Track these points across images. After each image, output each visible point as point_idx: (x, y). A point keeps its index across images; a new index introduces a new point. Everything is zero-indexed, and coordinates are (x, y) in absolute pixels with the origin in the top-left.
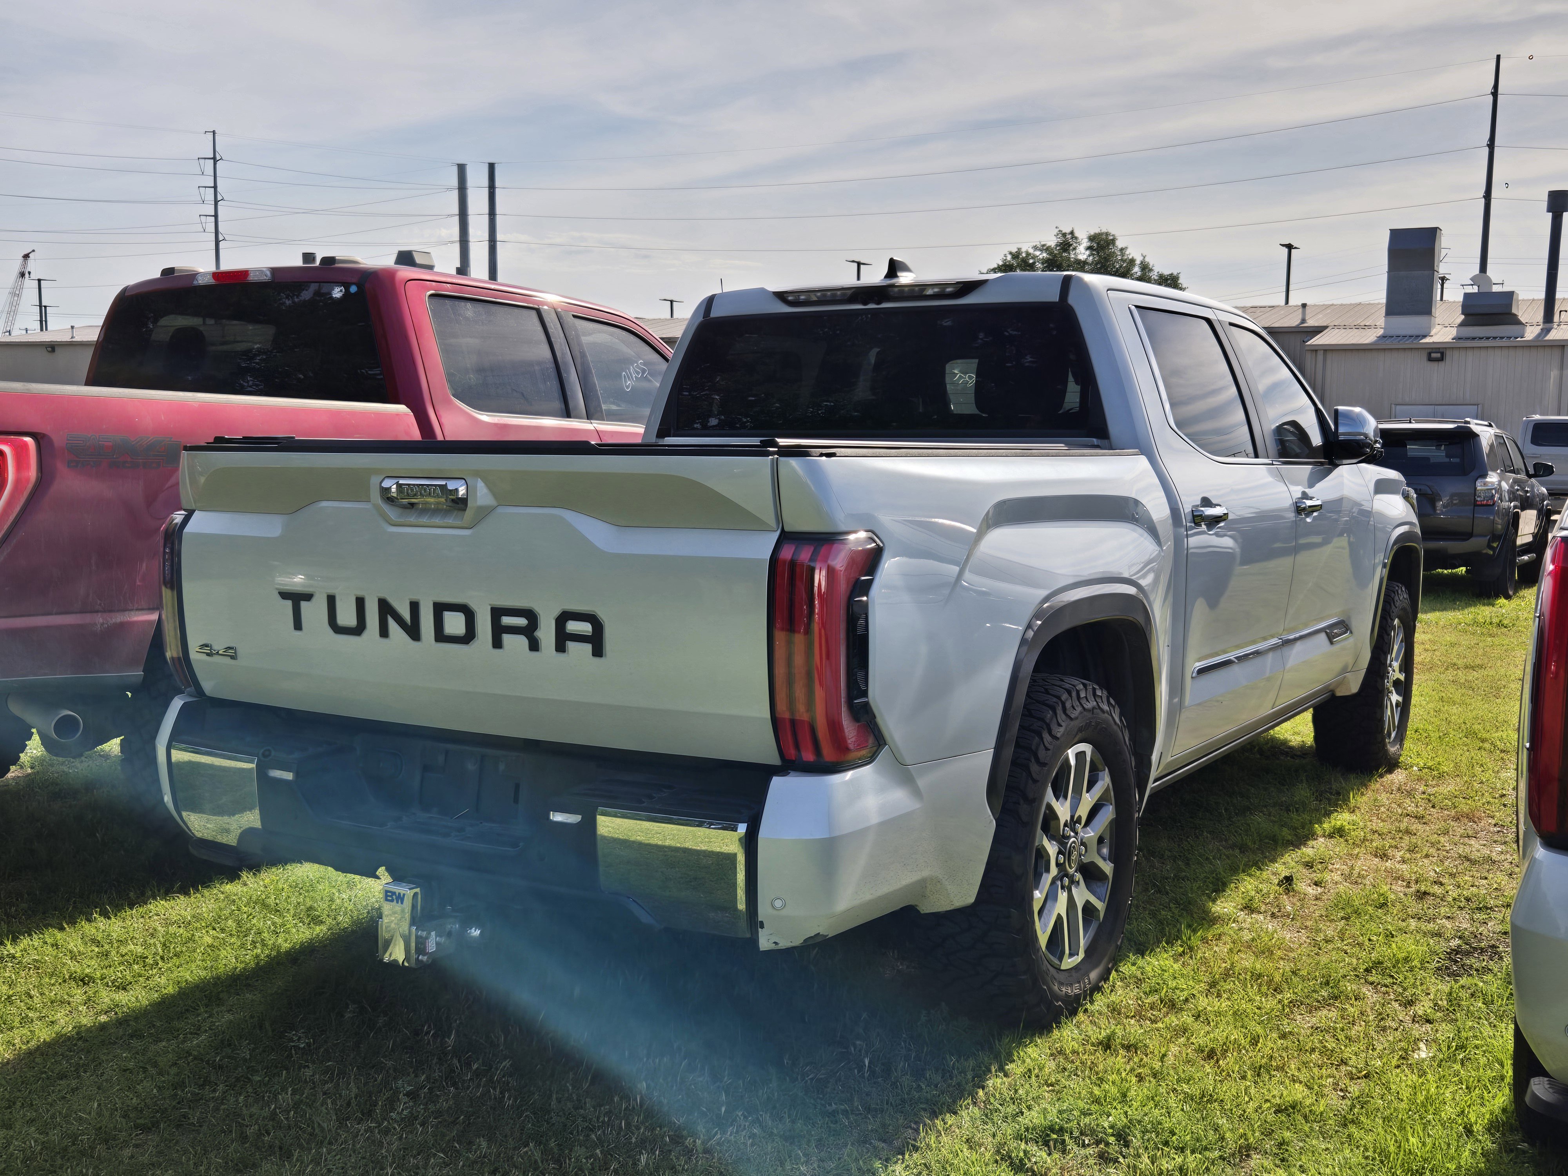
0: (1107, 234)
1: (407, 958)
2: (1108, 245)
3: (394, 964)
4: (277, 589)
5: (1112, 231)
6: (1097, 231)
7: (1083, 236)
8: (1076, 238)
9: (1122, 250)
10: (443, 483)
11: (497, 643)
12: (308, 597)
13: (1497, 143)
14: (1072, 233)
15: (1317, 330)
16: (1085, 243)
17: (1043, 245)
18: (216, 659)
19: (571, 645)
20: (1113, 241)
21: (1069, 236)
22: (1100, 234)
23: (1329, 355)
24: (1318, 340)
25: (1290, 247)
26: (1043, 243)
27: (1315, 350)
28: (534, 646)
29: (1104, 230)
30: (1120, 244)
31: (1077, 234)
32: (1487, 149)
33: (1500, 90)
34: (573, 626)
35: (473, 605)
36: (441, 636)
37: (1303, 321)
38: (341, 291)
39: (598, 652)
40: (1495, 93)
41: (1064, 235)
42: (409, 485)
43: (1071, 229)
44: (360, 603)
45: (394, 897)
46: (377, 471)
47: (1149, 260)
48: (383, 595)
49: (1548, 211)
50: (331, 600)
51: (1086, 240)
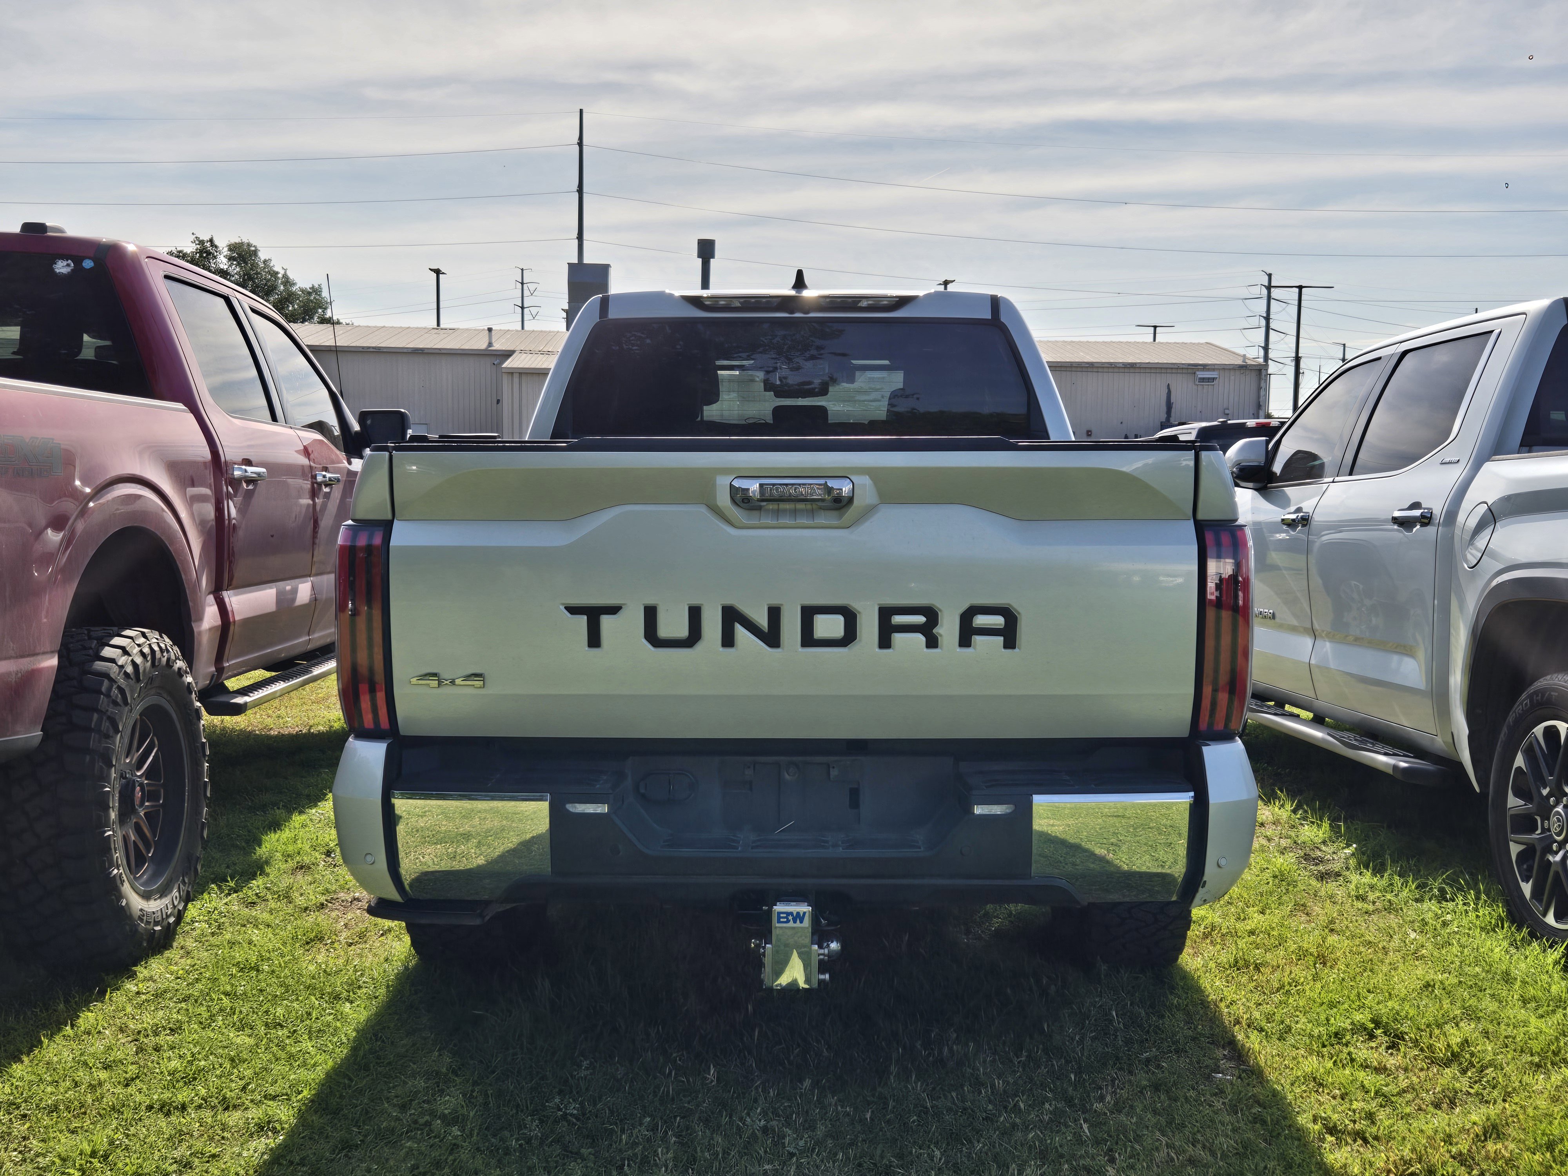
0: (249, 245)
1: (807, 981)
2: (250, 256)
3: (792, 988)
4: (563, 604)
5: (253, 242)
6: (238, 240)
7: (222, 243)
8: (216, 247)
9: (265, 262)
10: (822, 481)
11: (885, 642)
12: (614, 610)
13: (585, 189)
14: (211, 241)
15: (508, 354)
16: (226, 252)
17: (180, 252)
18: (448, 690)
19: (977, 639)
20: (255, 253)
21: (208, 244)
22: (241, 244)
23: (524, 377)
24: (508, 364)
25: (438, 272)
26: (179, 249)
27: (511, 372)
28: (932, 642)
29: (245, 241)
30: (262, 255)
31: (217, 242)
32: (577, 194)
33: (585, 142)
34: (981, 620)
35: (856, 605)
36: (808, 639)
37: (490, 344)
38: (68, 265)
39: (1010, 643)
40: (580, 144)
41: (202, 242)
42: (774, 485)
43: (210, 237)
44: (695, 614)
45: (790, 918)
46: (725, 471)
47: (291, 275)
48: (729, 602)
49: (699, 257)
50: (651, 613)
51: (226, 249)
